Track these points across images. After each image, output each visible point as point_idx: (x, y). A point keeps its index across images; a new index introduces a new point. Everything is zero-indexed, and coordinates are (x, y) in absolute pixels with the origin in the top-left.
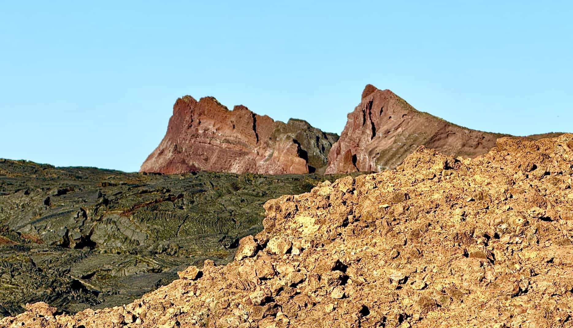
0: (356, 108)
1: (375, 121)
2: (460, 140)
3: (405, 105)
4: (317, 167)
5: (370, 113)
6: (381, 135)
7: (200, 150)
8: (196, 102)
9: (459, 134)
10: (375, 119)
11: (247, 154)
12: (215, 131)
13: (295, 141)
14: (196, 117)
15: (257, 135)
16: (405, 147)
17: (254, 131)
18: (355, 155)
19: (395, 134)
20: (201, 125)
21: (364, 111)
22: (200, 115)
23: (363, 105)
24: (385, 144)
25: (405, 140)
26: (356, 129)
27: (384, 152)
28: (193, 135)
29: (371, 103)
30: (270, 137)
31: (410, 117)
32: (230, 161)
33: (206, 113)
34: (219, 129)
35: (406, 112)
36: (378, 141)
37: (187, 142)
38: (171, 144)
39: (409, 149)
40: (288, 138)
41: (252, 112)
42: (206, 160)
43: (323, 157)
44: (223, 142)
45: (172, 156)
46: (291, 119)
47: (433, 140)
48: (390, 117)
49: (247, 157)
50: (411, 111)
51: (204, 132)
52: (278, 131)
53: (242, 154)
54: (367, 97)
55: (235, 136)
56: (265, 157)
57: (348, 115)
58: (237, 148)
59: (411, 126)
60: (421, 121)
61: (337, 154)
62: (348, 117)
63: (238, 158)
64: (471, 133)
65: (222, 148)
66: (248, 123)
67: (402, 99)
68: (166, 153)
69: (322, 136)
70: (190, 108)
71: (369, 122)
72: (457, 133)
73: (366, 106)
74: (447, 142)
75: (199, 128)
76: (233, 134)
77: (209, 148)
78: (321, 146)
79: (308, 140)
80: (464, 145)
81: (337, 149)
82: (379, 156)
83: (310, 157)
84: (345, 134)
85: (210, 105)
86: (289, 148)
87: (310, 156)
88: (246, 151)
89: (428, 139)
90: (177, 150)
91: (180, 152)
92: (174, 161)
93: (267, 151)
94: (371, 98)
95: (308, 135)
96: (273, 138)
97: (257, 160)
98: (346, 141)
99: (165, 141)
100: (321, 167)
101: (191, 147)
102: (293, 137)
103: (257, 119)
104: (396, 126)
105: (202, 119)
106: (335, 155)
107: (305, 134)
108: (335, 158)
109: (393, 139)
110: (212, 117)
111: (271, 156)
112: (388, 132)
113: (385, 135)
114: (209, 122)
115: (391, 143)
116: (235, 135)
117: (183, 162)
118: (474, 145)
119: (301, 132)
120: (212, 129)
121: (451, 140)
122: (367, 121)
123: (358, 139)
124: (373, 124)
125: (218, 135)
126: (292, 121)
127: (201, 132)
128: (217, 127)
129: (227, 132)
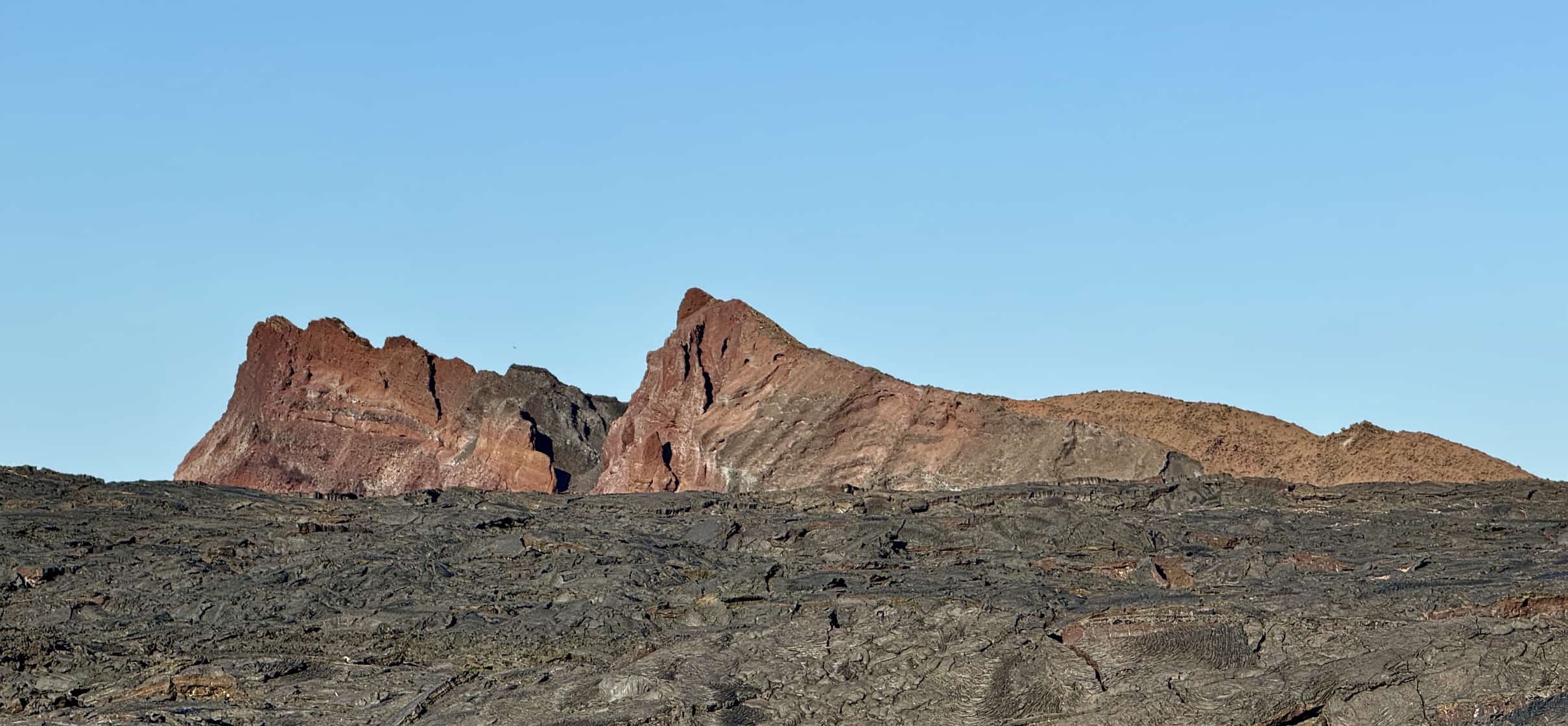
0: (668, 342)
1: (709, 368)
2: (906, 410)
3: (778, 333)
4: (574, 472)
5: (699, 352)
6: (727, 401)
7: (312, 436)
8: (300, 331)
9: (902, 397)
10: (710, 365)
11: (417, 443)
12: (344, 394)
13: (525, 416)
14: (299, 362)
15: (437, 401)
16: (784, 426)
17: (431, 393)
18: (668, 445)
19: (759, 397)
20: (313, 382)
21: (685, 348)
22: (309, 359)
23: (683, 332)
24: (737, 419)
25: (783, 410)
26: (669, 388)
27: (735, 439)
28: (295, 404)
29: (701, 330)
30: (467, 406)
31: (791, 360)
32: (378, 460)
33: (323, 354)
34: (352, 390)
35: (780, 349)
36: (720, 412)
37: (282, 419)
38: (245, 424)
39: (792, 431)
40: (510, 407)
41: (426, 351)
42: (325, 458)
43: (586, 449)
44: (362, 419)
45: (248, 449)
46: (513, 367)
47: (846, 410)
48: (747, 361)
49: (416, 452)
50: (793, 346)
51: (320, 397)
52: (485, 392)
53: (403, 444)
54: (691, 316)
55: (389, 405)
56: (458, 449)
57: (649, 355)
58: (394, 432)
59: (794, 379)
60: (817, 368)
61: (625, 444)
62: (648, 361)
63: (396, 455)
64: (929, 395)
65: (360, 431)
66: (417, 376)
67: (770, 320)
68: (233, 444)
69: (584, 402)
70: (287, 344)
71: (697, 372)
72: (898, 394)
73: (689, 337)
74: (876, 414)
75: (308, 387)
76: (384, 401)
77: (331, 432)
78: (581, 426)
79: (554, 412)
80: (914, 422)
81: (625, 431)
82: (722, 446)
83: (559, 449)
84: (640, 397)
85: (331, 338)
86: (511, 431)
87: (557, 448)
88: (415, 437)
89: (833, 406)
90: (258, 436)
91: (265, 442)
92: (252, 461)
93: (463, 438)
94: (699, 320)
95: (554, 401)
96: (476, 409)
97: (440, 456)
98: (647, 415)
99: (232, 416)
100: (582, 473)
101: (290, 429)
102: (520, 405)
103: (436, 368)
104: (761, 379)
105: (315, 368)
106: (620, 445)
107: (546, 397)
108: (619, 451)
109: (755, 408)
110: (335, 366)
111: (471, 447)
112: (741, 394)
113: (736, 401)
114: (329, 375)
115: (750, 416)
116: (389, 403)
117: (274, 463)
118: (938, 421)
119: (537, 395)
120: (337, 389)
121: (884, 409)
122: (692, 369)
123: (673, 409)
124: (706, 375)
125: (351, 402)
126: (515, 371)
127: (312, 395)
128: (347, 385)
129: (372, 396)
